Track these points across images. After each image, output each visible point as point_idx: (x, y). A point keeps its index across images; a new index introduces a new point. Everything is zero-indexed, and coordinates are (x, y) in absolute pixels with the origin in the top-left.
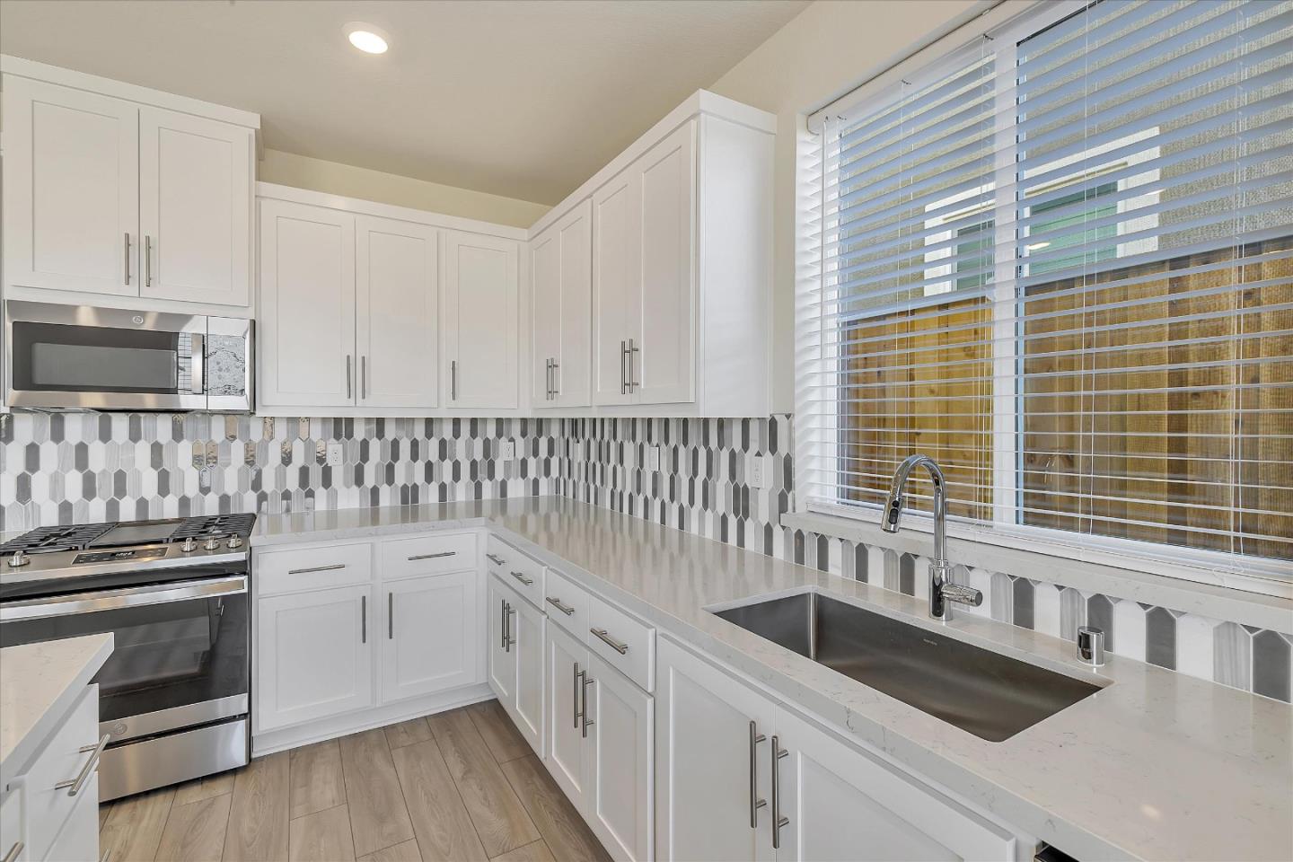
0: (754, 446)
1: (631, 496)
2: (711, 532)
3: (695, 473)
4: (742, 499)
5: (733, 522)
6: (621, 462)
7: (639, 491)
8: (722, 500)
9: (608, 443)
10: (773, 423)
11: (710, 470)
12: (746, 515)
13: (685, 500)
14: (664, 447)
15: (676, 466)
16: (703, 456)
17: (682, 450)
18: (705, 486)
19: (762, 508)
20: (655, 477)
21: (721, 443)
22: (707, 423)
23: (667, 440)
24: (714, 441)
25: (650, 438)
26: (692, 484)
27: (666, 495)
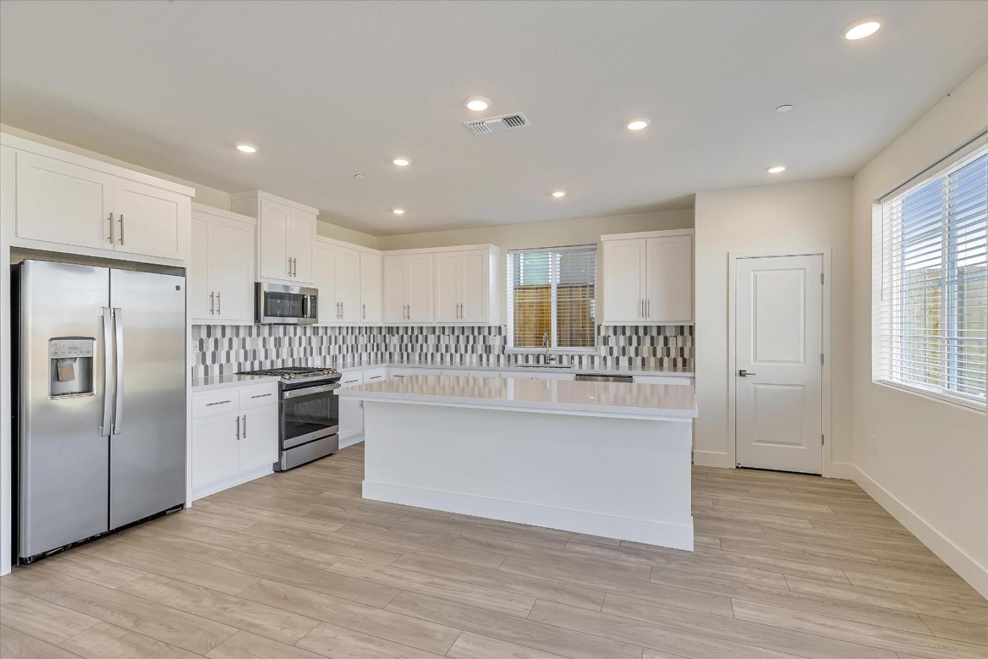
0: (493, 333)
1: (432, 354)
2: (475, 358)
3: (468, 342)
4: (488, 349)
5: (485, 356)
6: (426, 342)
7: (437, 351)
8: (480, 347)
9: (417, 336)
10: (500, 328)
11: (474, 342)
12: (490, 353)
13: (463, 352)
14: (451, 336)
15: (458, 342)
16: (471, 337)
17: (461, 336)
18: (473, 346)
19: (496, 350)
20: (447, 346)
21: (479, 334)
22: (473, 328)
23: (453, 334)
24: (476, 333)
25: (444, 333)
26: (466, 347)
27: (453, 351)
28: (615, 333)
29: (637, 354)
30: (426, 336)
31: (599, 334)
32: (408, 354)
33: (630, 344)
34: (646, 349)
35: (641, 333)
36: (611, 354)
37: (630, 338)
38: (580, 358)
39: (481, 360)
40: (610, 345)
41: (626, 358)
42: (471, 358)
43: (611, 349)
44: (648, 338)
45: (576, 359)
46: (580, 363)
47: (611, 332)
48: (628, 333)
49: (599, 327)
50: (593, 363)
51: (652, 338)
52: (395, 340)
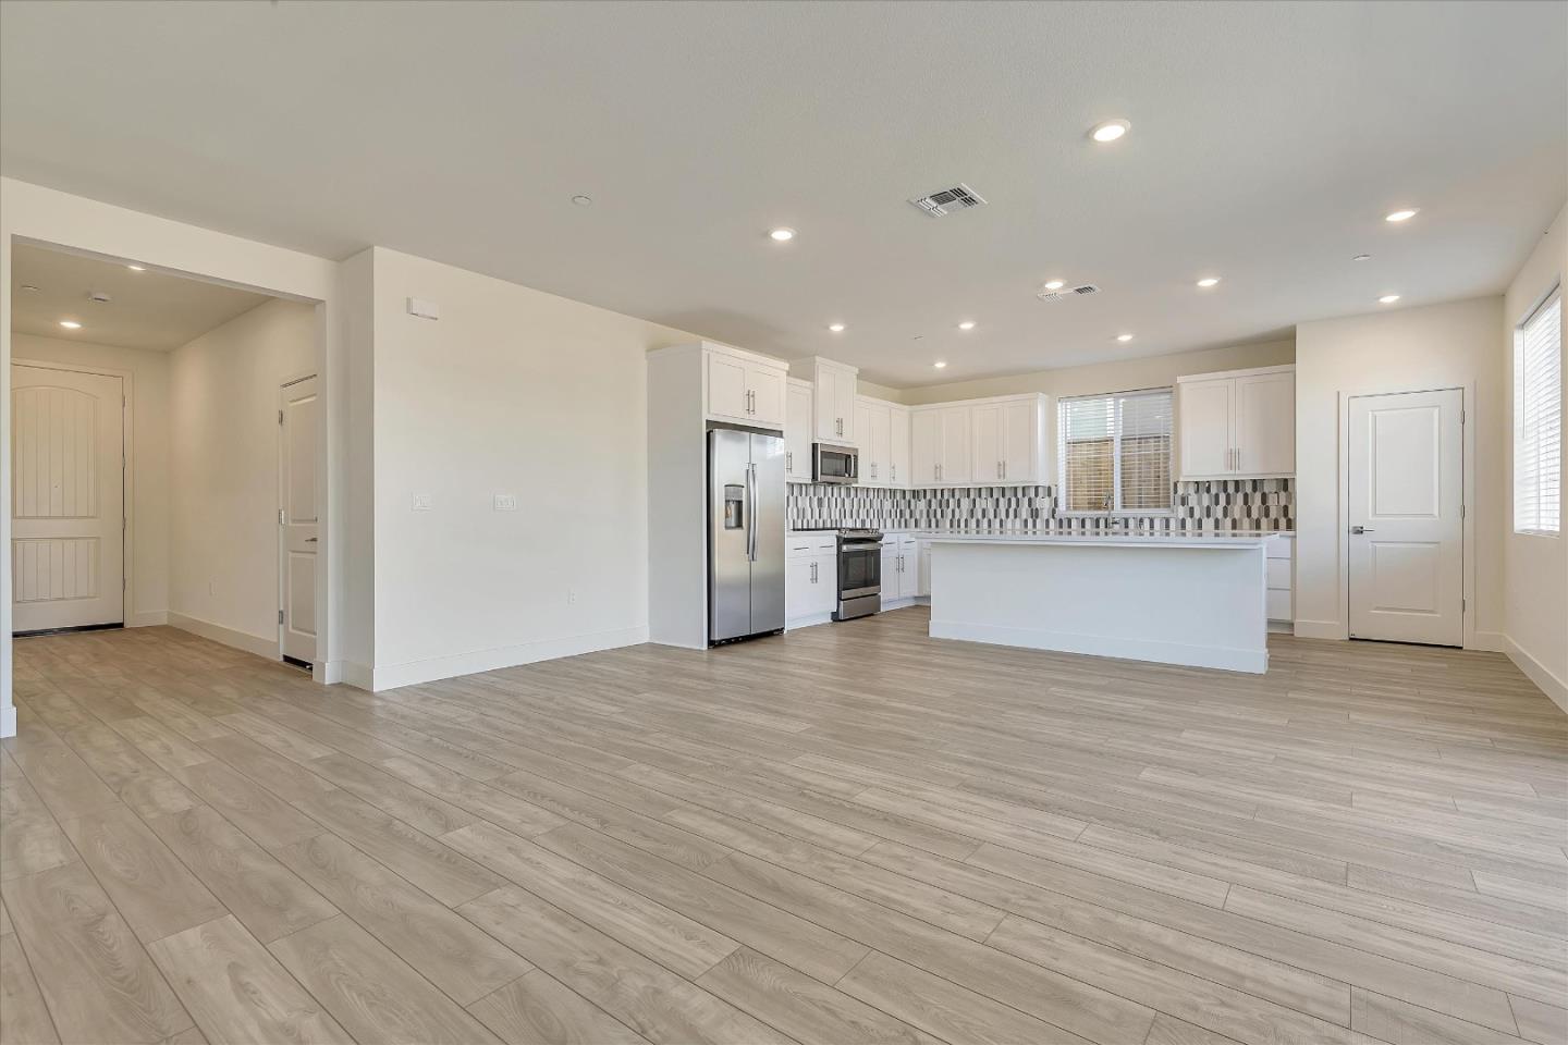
0: (1041, 495)
1: (966, 520)
2: (1018, 524)
3: (1010, 506)
4: (1035, 514)
5: (1030, 522)
6: (959, 506)
7: (972, 517)
8: (1025, 512)
9: (948, 500)
10: (1049, 488)
11: (1018, 505)
12: (1037, 517)
13: (1004, 517)
14: (989, 499)
15: (997, 506)
16: (1013, 500)
17: (1001, 499)
18: (1015, 511)
19: (1045, 514)
20: (984, 511)
21: (1024, 496)
22: (1016, 488)
23: (992, 496)
24: (1020, 495)
25: (980, 496)
26: (1007, 511)
27: (992, 517)
28: (1197, 491)
29: (1225, 515)
30: (959, 500)
31: (1176, 492)
32: (937, 521)
33: (1217, 503)
34: (1237, 509)
35: (1231, 489)
36: (1192, 516)
37: (1217, 496)
38: (1152, 521)
39: (1026, 526)
40: (1190, 505)
41: (1212, 520)
42: (1013, 524)
43: (1192, 509)
44: (1240, 497)
45: (1147, 523)
46: (1152, 527)
47: (1192, 490)
48: (1214, 491)
49: (1175, 485)
50: (1167, 527)
51: (1246, 495)
52: (922, 504)
